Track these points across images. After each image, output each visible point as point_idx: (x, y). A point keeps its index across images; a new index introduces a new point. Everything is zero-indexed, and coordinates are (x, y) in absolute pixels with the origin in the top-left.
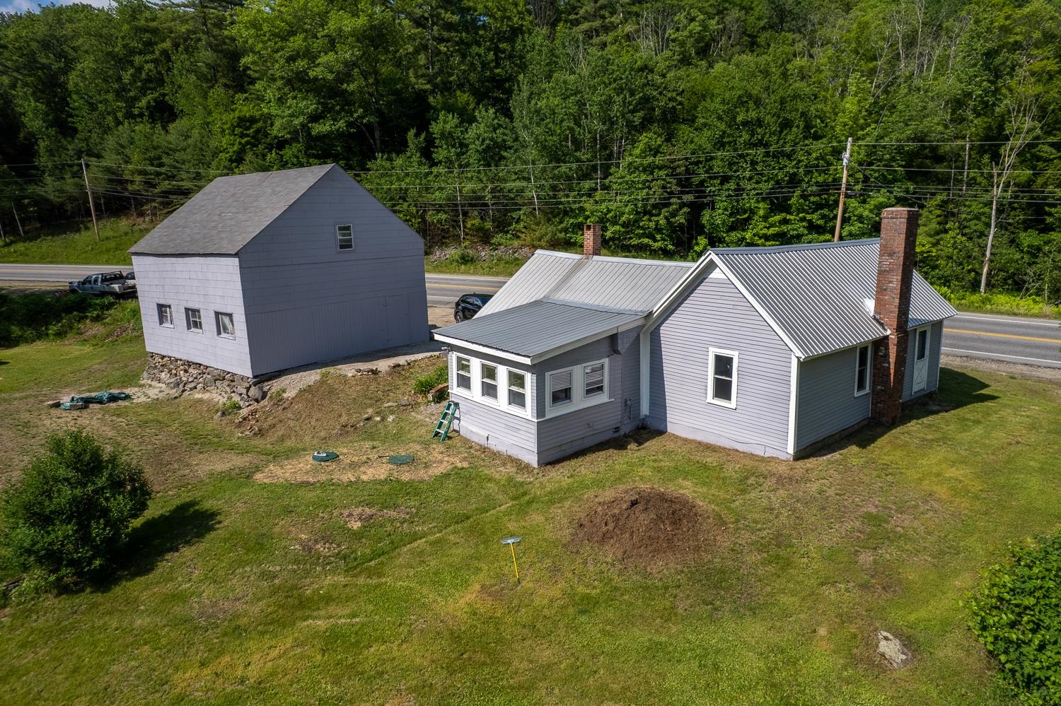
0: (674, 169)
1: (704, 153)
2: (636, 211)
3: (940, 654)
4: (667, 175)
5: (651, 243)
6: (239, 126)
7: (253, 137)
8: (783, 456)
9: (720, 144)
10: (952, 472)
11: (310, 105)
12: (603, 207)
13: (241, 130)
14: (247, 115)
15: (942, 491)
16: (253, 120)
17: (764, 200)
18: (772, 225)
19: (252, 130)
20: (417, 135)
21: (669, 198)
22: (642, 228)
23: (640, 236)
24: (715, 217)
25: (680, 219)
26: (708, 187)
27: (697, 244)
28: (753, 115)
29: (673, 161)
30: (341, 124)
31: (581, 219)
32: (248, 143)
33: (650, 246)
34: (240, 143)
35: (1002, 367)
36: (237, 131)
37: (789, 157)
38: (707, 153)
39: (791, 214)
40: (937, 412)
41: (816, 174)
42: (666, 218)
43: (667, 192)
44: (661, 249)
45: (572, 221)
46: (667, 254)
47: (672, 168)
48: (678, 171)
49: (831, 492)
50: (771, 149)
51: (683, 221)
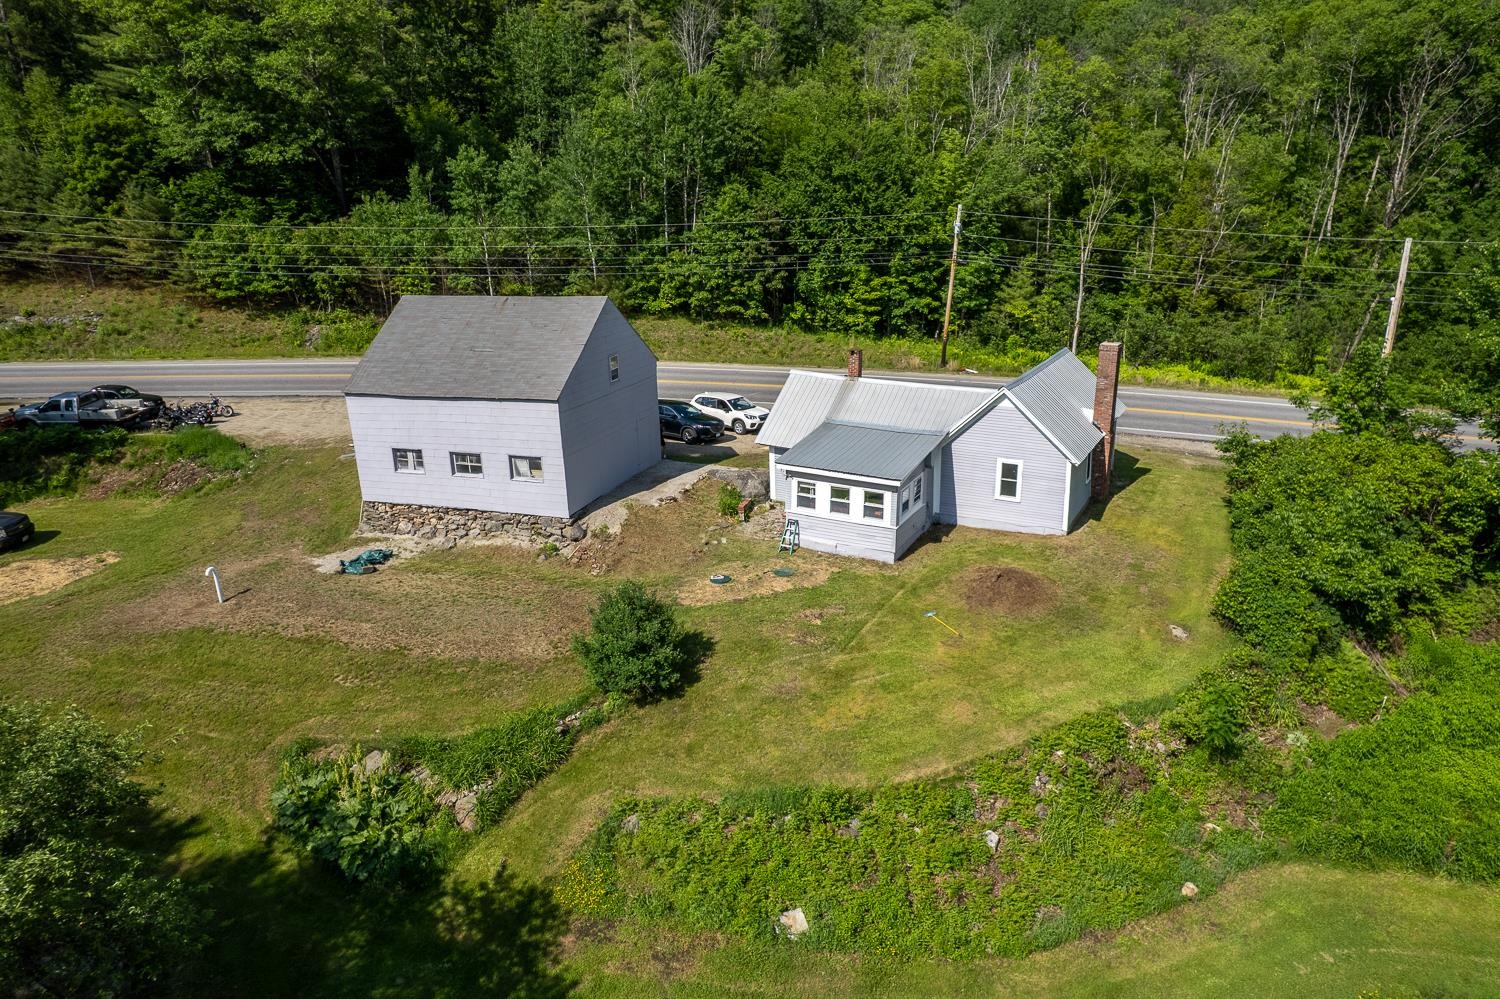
0: (767, 228)
1: (798, 209)
2: (726, 275)
3: (1201, 630)
4: (760, 234)
5: (742, 311)
6: (99, 138)
7: (126, 158)
8: (1059, 533)
9: (815, 199)
10: (1161, 531)
11: (242, 120)
12: (684, 269)
13: (104, 145)
14: (111, 122)
15: (1162, 543)
16: (121, 131)
17: (864, 261)
18: (873, 290)
19: (123, 148)
20: (423, 171)
21: (762, 261)
22: (734, 294)
23: (729, 303)
24: (811, 279)
25: (776, 284)
26: (800, 246)
27: (794, 310)
28: (849, 169)
29: (764, 218)
30: (293, 151)
31: (652, 282)
32: (121, 167)
33: (742, 314)
34: (107, 167)
35: (1134, 440)
36: (97, 147)
37: (889, 215)
38: (803, 208)
39: (890, 276)
40: (1123, 488)
41: (916, 236)
42: (761, 283)
43: (761, 253)
44: (753, 317)
45: (641, 284)
46: (760, 323)
47: (764, 226)
48: (772, 229)
49: (1101, 553)
50: (871, 206)
51: (780, 286)
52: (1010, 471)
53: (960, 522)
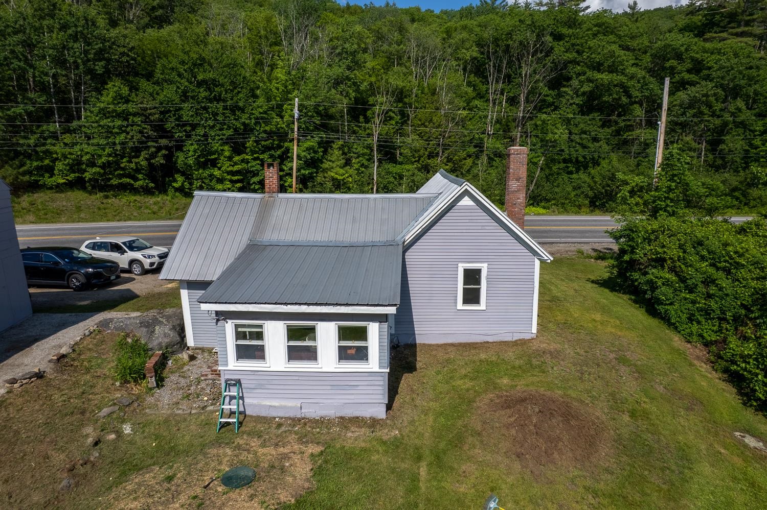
0: (147, 116)
1: (172, 104)
2: (115, 154)
4: (142, 122)
5: (132, 182)
8: (527, 337)
9: (185, 97)
12: (76, 150)
17: (227, 143)
18: (236, 164)
21: (146, 143)
22: (123, 169)
23: (120, 176)
24: (187, 157)
25: (159, 160)
26: (176, 133)
27: (175, 181)
28: (209, 76)
29: (145, 109)
31: (47, 162)
33: (132, 185)
37: (242, 110)
38: (176, 104)
39: (247, 154)
41: (263, 125)
42: (146, 159)
43: (144, 136)
44: (142, 187)
45: (35, 164)
46: (148, 191)
47: (145, 116)
48: (151, 118)
50: (228, 103)
51: (162, 162)
52: (472, 276)
53: (419, 340)
